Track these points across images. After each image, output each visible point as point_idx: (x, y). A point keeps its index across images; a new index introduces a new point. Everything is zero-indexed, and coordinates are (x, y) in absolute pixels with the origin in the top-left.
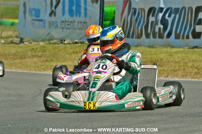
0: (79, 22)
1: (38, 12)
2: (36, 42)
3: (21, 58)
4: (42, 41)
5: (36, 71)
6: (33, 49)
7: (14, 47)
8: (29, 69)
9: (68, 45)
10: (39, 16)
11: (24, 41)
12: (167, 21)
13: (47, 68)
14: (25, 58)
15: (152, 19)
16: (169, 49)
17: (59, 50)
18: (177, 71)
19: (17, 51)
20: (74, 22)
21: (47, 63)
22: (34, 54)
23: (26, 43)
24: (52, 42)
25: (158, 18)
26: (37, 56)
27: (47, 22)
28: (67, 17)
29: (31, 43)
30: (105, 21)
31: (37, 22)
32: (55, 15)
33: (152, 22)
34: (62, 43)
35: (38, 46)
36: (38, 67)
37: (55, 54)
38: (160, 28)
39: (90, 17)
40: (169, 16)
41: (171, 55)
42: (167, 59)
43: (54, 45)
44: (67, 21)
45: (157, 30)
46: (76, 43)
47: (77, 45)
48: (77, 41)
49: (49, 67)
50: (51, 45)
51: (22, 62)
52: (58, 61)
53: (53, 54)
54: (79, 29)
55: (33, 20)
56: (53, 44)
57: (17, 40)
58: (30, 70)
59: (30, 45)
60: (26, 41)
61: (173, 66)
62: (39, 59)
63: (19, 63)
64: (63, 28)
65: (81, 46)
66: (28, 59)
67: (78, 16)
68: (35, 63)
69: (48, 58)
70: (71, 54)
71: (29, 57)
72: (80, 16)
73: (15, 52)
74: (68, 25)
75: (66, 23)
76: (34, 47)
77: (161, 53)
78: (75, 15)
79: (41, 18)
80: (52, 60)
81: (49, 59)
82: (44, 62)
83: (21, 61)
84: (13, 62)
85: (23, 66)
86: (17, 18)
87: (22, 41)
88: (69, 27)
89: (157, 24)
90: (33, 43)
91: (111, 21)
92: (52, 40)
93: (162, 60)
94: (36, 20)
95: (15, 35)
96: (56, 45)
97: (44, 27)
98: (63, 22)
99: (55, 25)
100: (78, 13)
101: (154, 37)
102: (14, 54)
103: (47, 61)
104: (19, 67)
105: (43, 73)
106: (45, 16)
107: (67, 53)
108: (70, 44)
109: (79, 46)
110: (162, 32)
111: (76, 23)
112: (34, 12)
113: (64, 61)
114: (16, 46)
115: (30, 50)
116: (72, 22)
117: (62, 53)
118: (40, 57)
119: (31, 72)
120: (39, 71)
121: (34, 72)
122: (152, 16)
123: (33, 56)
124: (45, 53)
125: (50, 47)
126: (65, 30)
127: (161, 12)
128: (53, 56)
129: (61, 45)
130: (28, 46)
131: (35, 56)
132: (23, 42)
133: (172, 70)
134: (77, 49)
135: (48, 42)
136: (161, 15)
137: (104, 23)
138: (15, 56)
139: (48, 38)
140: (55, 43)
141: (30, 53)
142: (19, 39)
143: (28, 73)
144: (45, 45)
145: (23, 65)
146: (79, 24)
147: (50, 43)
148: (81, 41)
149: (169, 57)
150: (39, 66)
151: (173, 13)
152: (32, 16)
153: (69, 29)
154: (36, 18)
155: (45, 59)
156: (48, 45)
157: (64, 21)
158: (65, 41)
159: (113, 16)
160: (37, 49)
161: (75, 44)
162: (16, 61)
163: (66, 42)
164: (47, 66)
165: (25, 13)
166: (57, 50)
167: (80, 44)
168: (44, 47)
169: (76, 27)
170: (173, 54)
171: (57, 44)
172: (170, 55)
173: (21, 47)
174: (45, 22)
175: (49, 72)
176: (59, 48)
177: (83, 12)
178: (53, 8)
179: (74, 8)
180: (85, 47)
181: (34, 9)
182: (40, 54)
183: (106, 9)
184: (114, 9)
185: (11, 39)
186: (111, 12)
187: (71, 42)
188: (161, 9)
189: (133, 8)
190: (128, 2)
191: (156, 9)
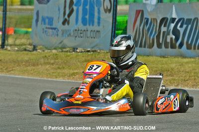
1: (51, 20)
2: (49, 49)
3: (34, 65)
4: (55, 49)
5: (48, 78)
6: (46, 56)
7: (27, 54)
9: (80, 53)
10: (52, 25)
11: (37, 48)
12: (179, 31)
13: (58, 75)
14: (38, 65)
15: (164, 29)
16: (180, 60)
17: (71, 58)
18: (187, 81)
19: (30, 58)
20: (87, 31)
21: (59, 71)
22: (46, 61)
23: (39, 51)
24: (64, 50)
25: (170, 28)
26: (49, 63)
27: (60, 30)
28: (80, 26)
29: (43, 51)
30: (118, 30)
31: (51, 30)
32: (68, 24)
33: (164, 32)
34: (74, 51)
35: (51, 53)
36: (49, 74)
37: (67, 62)
38: (171, 39)
39: (104, 27)
40: (181, 26)
41: (182, 65)
42: (177, 69)
43: (66, 53)
44: (80, 29)
45: (169, 40)
46: (88, 51)
47: (89, 53)
48: (89, 49)
49: (60, 74)
50: (63, 53)
51: (34, 69)
52: (70, 69)
53: (65, 61)
54: (92, 38)
55: (47, 28)
56: (65, 51)
57: (30, 48)
58: (42, 77)
60: (39, 49)
61: (184, 76)
62: (52, 66)
63: (31, 71)
64: (76, 37)
65: (93, 54)
66: (40, 66)
67: (91, 25)
68: (47, 70)
69: (60, 65)
70: (83, 62)
71: (41, 64)
72: (93, 25)
73: (27, 59)
74: (81, 33)
75: (79, 32)
76: (47, 55)
77: (172, 63)
78: (88, 24)
79: (54, 26)
80: (64, 68)
81: (61, 67)
82: (56, 69)
83: (34, 68)
84: (25, 69)
85: (36, 73)
86: (30, 27)
87: (35, 49)
88: (82, 35)
90: (46, 51)
91: (124, 30)
92: (64, 48)
93: (172, 69)
94: (49, 28)
95: (28, 43)
96: (69, 53)
97: (57, 35)
98: (76, 30)
99: (68, 33)
100: (92, 22)
101: (166, 47)
102: (27, 61)
103: (59, 68)
104: (32, 74)
106: (58, 24)
107: (79, 61)
108: (82, 52)
109: (91, 55)
110: (174, 42)
111: (89, 32)
112: (47, 21)
113: (76, 69)
114: (29, 53)
115: (43, 57)
116: (84, 31)
118: (53, 64)
119: (43, 79)
120: (51, 78)
121: (45, 79)
123: (45, 64)
124: (57, 61)
125: (62, 55)
126: (77, 38)
127: (173, 23)
128: (65, 63)
129: (73, 53)
130: (41, 53)
131: (47, 63)
132: (36, 50)
133: (182, 80)
134: (89, 58)
135: (60, 50)
136: (172, 25)
137: (117, 32)
138: (28, 63)
139: (60, 46)
140: (67, 51)
141: (42, 61)
142: (32, 47)
143: (40, 80)
144: (58, 53)
145: (35, 72)
146: (92, 32)
147: (62, 51)
148: (93, 50)
149: (180, 67)
150: (51, 74)
151: (185, 24)
152: (45, 24)
153: (82, 37)
154: (49, 26)
155: (57, 66)
156: (61, 53)
158: (77, 49)
159: (125, 25)
160: (49, 56)
161: (87, 53)
162: (29, 68)
163: (78, 51)
165: (37, 21)
166: (69, 58)
168: (56, 54)
169: (89, 35)
170: (184, 64)
171: (70, 52)
172: (180, 65)
173: (34, 54)
174: (58, 30)
175: (61, 79)
176: (71, 56)
177: (96, 20)
178: (66, 17)
179: (87, 17)
180: (97, 55)
181: (47, 17)
182: (52, 61)
183: (119, 19)
184: (126, 18)
185: (24, 47)
186: (123, 22)
187: (83, 51)
188: (173, 20)
189: (146, 18)
190: (140, 13)
191: (168, 19)
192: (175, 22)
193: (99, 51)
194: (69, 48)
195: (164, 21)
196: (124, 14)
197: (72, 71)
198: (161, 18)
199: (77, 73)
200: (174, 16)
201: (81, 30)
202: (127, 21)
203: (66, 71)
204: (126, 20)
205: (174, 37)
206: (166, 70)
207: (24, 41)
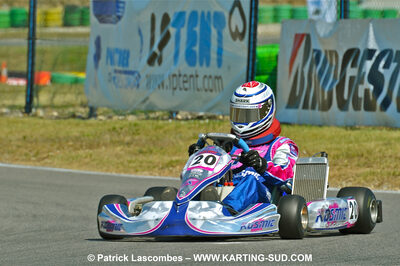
0: (205, 76)
1: (125, 56)
2: (121, 115)
3: (91, 147)
4: (133, 113)
5: (120, 172)
6: (114, 129)
7: (77, 125)
8: (105, 168)
9: (183, 122)
10: (127, 65)
11: (98, 113)
12: (381, 76)
13: (140, 166)
14: (98, 146)
15: (351, 72)
16: (385, 133)
17: (165, 132)
18: (399, 175)
19: (82, 132)
20: (197, 76)
21: (141, 158)
22: (116, 138)
23: (101, 117)
24: (152, 115)
25: (363, 70)
26: (121, 143)
27: (143, 75)
28: (183, 66)
29: (110, 117)
30: (258, 74)
31: (123, 76)
32: (160, 62)
33: (352, 78)
34: (171, 117)
35: (124, 123)
36: (122, 163)
37: (158, 139)
38: (367, 91)
39: (229, 68)
40: (386, 66)
41: (388, 143)
42: (380, 151)
43: (155, 122)
44: (183, 74)
45: (361, 94)
46: (200, 118)
47: (202, 122)
48: (201, 114)
49: (144, 164)
50: (150, 121)
51: (91, 155)
52: (164, 154)
53: (154, 138)
54: (206, 90)
55: (116, 71)
56: (154, 119)
57: (83, 111)
58: (107, 171)
59: (109, 121)
60: (103, 114)
61: (392, 166)
62: (126, 148)
63: (86, 157)
64: (175, 89)
65: (209, 124)
66: (104, 148)
67: (205, 65)
68: (118, 156)
69: (144, 146)
71: (105, 145)
72: (208, 65)
73: (77, 134)
74: (184, 82)
75: (181, 79)
76: (117, 126)
77: (368, 140)
78: (198, 64)
79: (131, 68)
80: (151, 152)
81: (144, 150)
82: (136, 154)
83: (91, 151)
84: (73, 154)
85: (95, 163)
86: (82, 69)
87: (92, 113)
88: (186, 85)
89: (361, 82)
90: (115, 118)
91: (271, 74)
92: (152, 111)
93: (370, 152)
94: (120, 72)
95: (79, 101)
96: (161, 122)
97: (138, 86)
98: (174, 75)
99: (159, 82)
100: (205, 58)
101: (357, 108)
102: (77, 139)
103: (141, 152)
104: (87, 164)
105: (133, 176)
106: (139, 62)
107: (181, 138)
108: (187, 119)
109: (205, 124)
110: (371, 97)
111: (200, 79)
112: (117, 57)
113: (175, 154)
114: (82, 122)
115: (109, 130)
116: (191, 76)
117: (171, 138)
118: (128, 144)
119: (109, 174)
120: (125, 172)
121: (114, 174)
122: (352, 66)
123: (114, 143)
124: (137, 137)
125: (148, 125)
126: (177, 92)
127: (370, 58)
128: (154, 143)
129: (170, 121)
130: (105, 123)
131: (118, 142)
132: (96, 116)
133: (389, 174)
135: (144, 116)
136: (369, 64)
137: (256, 78)
138: (79, 142)
139: (143, 107)
140: (157, 118)
141: (108, 137)
142: (88, 110)
143: (103, 176)
144: (139, 122)
145: (94, 160)
146: (206, 80)
147: (148, 118)
148: (210, 114)
149: (384, 148)
150: (126, 163)
151: (395, 61)
152: (112, 63)
153: (186, 89)
154: (120, 68)
155: (137, 148)
156: (144, 122)
157: (177, 73)
158: (177, 113)
159: (274, 64)
160: (121, 129)
161: (196, 121)
162: (81, 152)
163: (179, 117)
164: (141, 162)
165: (97, 57)
166: (161, 131)
167: (207, 121)
168: (135, 125)
169: (200, 85)
170: (393, 141)
171: (163, 119)
172: (386, 145)
173: (91, 125)
174: (139, 76)
175: (145, 175)
176: (166, 128)
177: (214, 56)
178: (155, 48)
179: (197, 48)
180: (217, 125)
181: (117, 50)
182: (128, 139)
183: (261, 51)
184: (275, 50)
185: (71, 110)
186: (270, 58)
187: (190, 117)
188: (370, 53)
189: (314, 50)
190: (303, 39)
191: (359, 51)
192: (374, 59)
193: (221, 117)
194: (162, 110)
195: (351, 55)
196: (271, 41)
197: (167, 159)
198: (345, 50)
199: (177, 161)
200: (372, 45)
201: (185, 76)
202: (277, 57)
203: (155, 158)
204: (274, 54)
205: (372, 87)
206: (358, 156)
207: (70, 98)
